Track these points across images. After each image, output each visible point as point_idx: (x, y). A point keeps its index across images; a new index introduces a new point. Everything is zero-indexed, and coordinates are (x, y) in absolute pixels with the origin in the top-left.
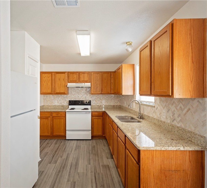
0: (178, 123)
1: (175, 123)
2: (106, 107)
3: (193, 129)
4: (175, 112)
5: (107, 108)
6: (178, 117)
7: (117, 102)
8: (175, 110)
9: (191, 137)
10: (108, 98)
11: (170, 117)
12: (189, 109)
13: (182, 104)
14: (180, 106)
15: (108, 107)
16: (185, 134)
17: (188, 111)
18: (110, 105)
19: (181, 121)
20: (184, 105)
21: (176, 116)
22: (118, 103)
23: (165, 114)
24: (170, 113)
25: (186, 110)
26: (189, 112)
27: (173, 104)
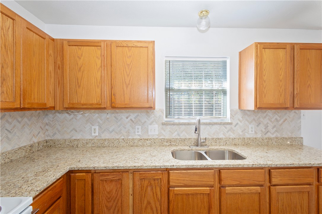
0: (273, 134)
1: (269, 135)
2: (7, 160)
3: (290, 134)
4: (268, 125)
5: (11, 161)
6: (273, 128)
7: (39, 133)
8: (269, 122)
9: (291, 141)
10: (10, 123)
11: (262, 131)
12: (286, 119)
13: (278, 116)
14: (275, 118)
15: (13, 158)
16: (285, 141)
17: (284, 121)
18: (20, 148)
19: (276, 131)
20: (280, 117)
21: (270, 128)
22: (41, 134)
23: (253, 129)
24: (262, 127)
25: (282, 120)
26: (286, 121)
27: (265, 117)
